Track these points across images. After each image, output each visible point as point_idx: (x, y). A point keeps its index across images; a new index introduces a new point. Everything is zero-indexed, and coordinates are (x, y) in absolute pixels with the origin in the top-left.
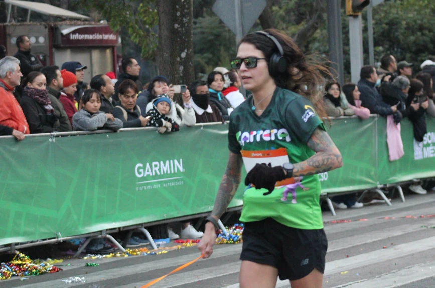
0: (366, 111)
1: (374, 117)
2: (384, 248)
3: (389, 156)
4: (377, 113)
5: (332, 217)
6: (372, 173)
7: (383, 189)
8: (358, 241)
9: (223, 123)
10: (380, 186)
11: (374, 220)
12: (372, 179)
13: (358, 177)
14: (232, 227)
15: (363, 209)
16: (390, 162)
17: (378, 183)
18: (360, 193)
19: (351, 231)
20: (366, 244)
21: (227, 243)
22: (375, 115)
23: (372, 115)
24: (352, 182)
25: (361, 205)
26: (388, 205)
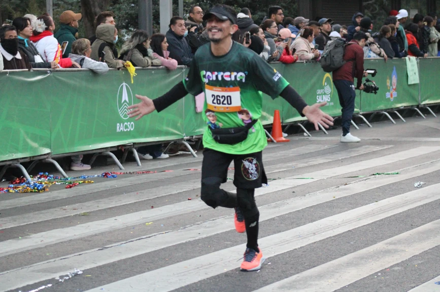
0: (174, 62)
1: (182, 68)
2: (189, 199)
3: (195, 108)
4: (184, 65)
5: (138, 167)
6: (179, 125)
7: (188, 140)
8: (163, 191)
9: (29, 70)
10: (185, 138)
11: (180, 172)
12: (178, 130)
13: (165, 128)
14: (37, 176)
15: (169, 160)
16: (197, 113)
17: (184, 134)
18: (166, 143)
19: (156, 182)
20: (171, 195)
21: (31, 192)
22: (183, 66)
23: (179, 66)
24: (159, 133)
25: (167, 156)
26: (194, 157)
